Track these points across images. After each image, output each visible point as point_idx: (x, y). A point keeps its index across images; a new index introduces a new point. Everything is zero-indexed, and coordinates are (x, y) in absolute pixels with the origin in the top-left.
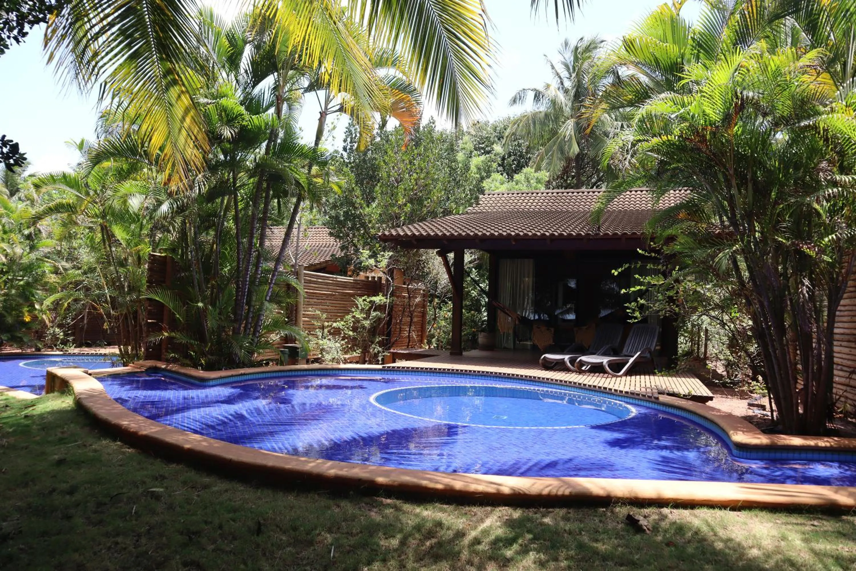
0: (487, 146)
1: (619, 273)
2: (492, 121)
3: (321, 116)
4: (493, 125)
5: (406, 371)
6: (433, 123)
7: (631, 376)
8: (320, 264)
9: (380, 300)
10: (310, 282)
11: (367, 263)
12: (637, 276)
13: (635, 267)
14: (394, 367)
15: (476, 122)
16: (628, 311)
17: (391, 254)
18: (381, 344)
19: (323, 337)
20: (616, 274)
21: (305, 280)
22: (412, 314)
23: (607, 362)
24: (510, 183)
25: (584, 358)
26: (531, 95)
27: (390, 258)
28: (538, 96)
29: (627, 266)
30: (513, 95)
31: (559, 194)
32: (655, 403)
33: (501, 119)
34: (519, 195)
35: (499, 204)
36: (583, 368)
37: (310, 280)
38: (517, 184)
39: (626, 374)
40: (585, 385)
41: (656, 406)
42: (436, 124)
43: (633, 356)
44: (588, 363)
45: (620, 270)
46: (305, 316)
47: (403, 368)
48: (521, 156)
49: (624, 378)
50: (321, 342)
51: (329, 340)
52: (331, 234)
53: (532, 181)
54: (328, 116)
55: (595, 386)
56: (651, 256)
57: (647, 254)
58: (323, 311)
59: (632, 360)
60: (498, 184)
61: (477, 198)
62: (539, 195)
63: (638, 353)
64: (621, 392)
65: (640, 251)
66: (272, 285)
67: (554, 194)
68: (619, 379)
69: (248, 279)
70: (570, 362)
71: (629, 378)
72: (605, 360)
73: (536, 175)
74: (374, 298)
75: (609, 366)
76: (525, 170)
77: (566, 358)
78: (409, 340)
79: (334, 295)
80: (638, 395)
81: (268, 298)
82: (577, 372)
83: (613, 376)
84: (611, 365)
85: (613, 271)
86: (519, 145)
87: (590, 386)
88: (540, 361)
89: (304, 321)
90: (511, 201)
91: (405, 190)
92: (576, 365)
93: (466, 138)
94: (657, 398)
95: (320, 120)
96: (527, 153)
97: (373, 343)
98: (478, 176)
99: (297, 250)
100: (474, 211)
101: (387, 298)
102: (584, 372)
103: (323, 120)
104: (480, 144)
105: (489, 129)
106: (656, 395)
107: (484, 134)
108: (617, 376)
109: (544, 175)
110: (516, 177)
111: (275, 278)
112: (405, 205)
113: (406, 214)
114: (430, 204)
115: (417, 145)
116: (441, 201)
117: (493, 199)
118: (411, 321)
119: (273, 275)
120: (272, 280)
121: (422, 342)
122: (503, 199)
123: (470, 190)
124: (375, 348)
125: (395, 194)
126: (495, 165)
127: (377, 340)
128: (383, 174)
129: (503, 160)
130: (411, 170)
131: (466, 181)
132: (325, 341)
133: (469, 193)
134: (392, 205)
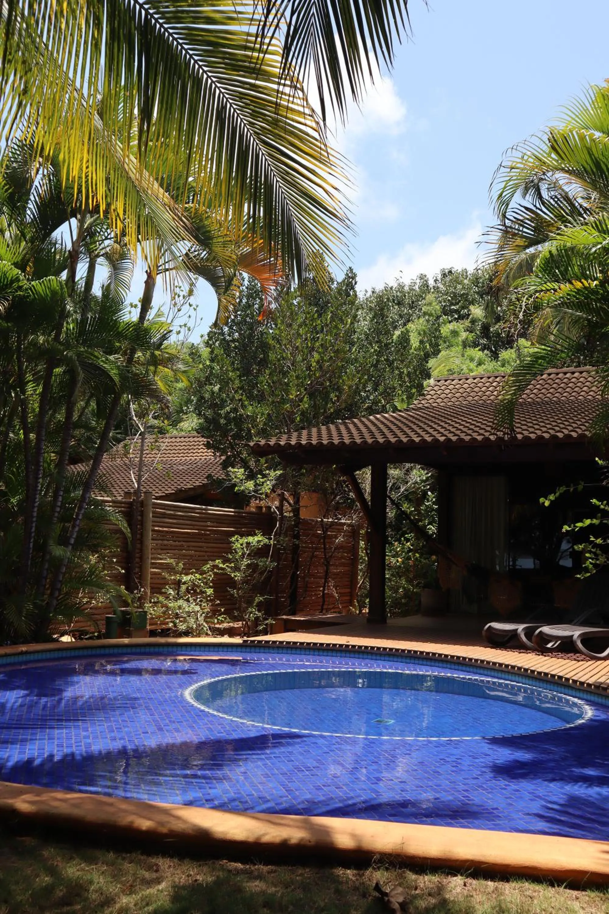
0: (463, 308)
2: (471, 270)
3: (149, 276)
4: (473, 275)
5: (278, 647)
6: (353, 278)
8: (195, 488)
9: (259, 541)
10: (164, 515)
11: (242, 488)
12: (594, 501)
14: (260, 642)
15: (447, 271)
17: (279, 472)
18: (260, 607)
19: (178, 597)
20: (547, 503)
21: (154, 512)
22: (328, 562)
23: (580, 636)
25: (546, 629)
27: (278, 478)
29: (563, 488)
31: (552, 376)
34: (490, 380)
35: (458, 395)
36: (549, 645)
37: (164, 514)
38: (503, 365)
40: (533, 672)
42: (357, 279)
44: (557, 638)
45: (552, 497)
46: (154, 566)
47: (274, 642)
51: (188, 600)
52: (208, 446)
54: (158, 277)
55: (546, 674)
58: (179, 558)
60: (473, 365)
61: (420, 387)
65: (600, 462)
66: (78, 522)
68: (600, 662)
69: (35, 514)
70: (526, 635)
72: (577, 632)
74: (250, 539)
77: (520, 628)
78: (324, 601)
79: (202, 534)
80: (605, 689)
81: (72, 541)
83: (591, 658)
87: (540, 673)
88: (484, 633)
89: (152, 573)
90: (476, 389)
91: (298, 377)
92: (533, 639)
95: (147, 282)
99: (140, 470)
100: (420, 406)
101: (270, 539)
103: (151, 282)
104: (452, 304)
105: (466, 281)
107: (460, 289)
108: (598, 659)
111: (82, 512)
112: (301, 400)
113: (303, 414)
114: (338, 397)
115: (322, 310)
116: (357, 392)
117: (451, 387)
118: (327, 572)
119: (80, 508)
120: (78, 515)
121: (351, 603)
122: (466, 386)
123: (409, 374)
124: (251, 613)
125: (287, 384)
126: (471, 337)
127: (257, 600)
128: (272, 356)
129: (485, 328)
130: (313, 349)
131: (402, 361)
132: (181, 602)
133: (407, 379)
134: (283, 401)
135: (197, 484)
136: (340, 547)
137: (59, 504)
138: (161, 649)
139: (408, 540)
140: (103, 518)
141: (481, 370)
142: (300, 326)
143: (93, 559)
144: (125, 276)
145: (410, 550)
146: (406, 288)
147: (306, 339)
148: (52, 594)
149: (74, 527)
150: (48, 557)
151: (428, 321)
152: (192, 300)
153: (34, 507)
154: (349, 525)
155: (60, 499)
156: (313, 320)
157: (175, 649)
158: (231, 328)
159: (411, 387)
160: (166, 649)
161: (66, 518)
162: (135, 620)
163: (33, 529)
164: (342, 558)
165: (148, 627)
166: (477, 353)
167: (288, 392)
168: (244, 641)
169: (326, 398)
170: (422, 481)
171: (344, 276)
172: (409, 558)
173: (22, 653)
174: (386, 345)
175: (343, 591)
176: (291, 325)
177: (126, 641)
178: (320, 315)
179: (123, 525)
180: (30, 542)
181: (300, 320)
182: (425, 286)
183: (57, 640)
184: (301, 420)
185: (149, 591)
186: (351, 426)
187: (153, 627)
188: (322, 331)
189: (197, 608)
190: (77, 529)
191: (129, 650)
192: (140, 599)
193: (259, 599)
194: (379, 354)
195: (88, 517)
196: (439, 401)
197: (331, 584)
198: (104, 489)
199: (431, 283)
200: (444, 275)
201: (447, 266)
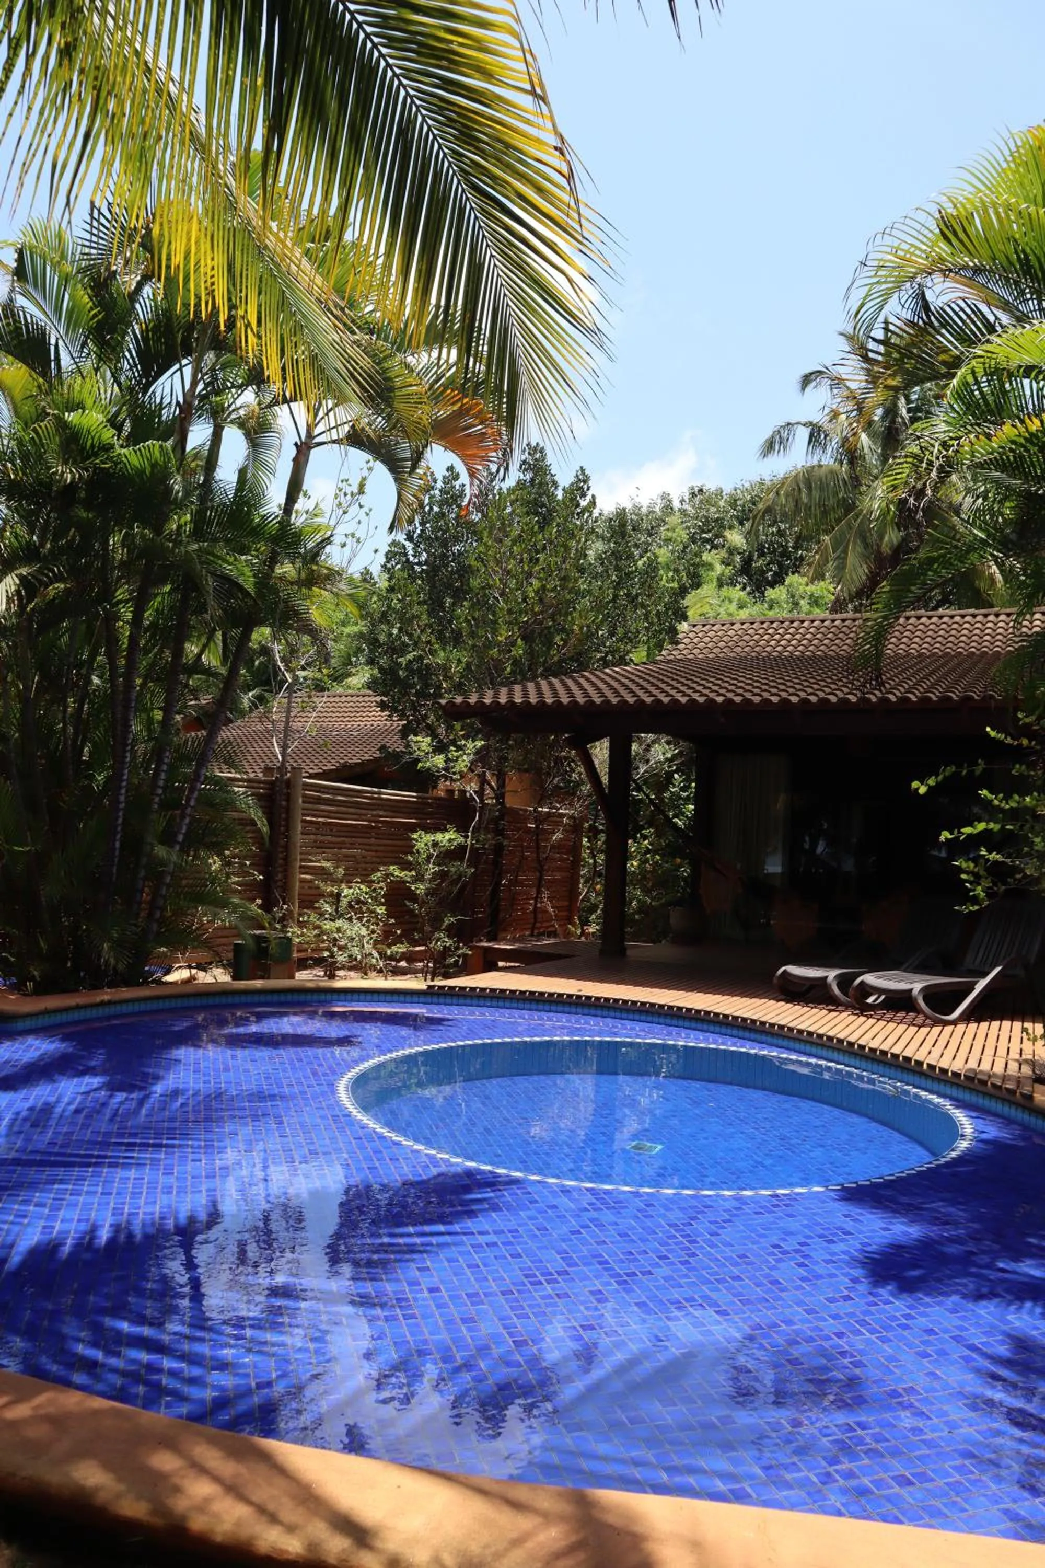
0: (717, 536)
1: (930, 787)
2: (728, 489)
3: (299, 451)
4: (731, 495)
5: (478, 996)
6: (585, 482)
7: (979, 1021)
8: (363, 764)
9: (450, 840)
10: (319, 801)
11: (428, 764)
12: (985, 793)
13: (971, 773)
14: (452, 988)
15: (696, 489)
16: (964, 876)
17: (479, 744)
18: (451, 931)
19: (337, 915)
20: (923, 790)
21: (304, 796)
22: (542, 867)
23: (922, 990)
24: (758, 605)
25: (870, 979)
26: (803, 434)
27: (478, 752)
28: (816, 435)
29: (951, 769)
30: (768, 434)
31: (847, 623)
32: (1024, 1108)
33: (747, 485)
34: (765, 626)
35: (721, 644)
36: (870, 1000)
37: (319, 798)
38: (771, 608)
39: (967, 1018)
40: (862, 1047)
41: (1026, 1117)
42: (591, 483)
43: (984, 975)
44: (880, 991)
45: (932, 782)
46: (306, 870)
47: (473, 989)
48: (785, 554)
49: (961, 1027)
50: (328, 926)
51: (350, 919)
52: (383, 706)
53: (802, 602)
54: (313, 451)
55: (884, 1053)
56: (1020, 745)
57: (1009, 740)
58: (337, 861)
59: (981, 984)
60: (733, 607)
61: (673, 631)
62: (806, 624)
63: (997, 970)
64: (944, 1071)
65: (993, 734)
66: (189, 810)
67: (837, 623)
68: (948, 1029)
69: (122, 798)
70: (839, 985)
71: (973, 1026)
72: (916, 985)
73: (811, 588)
74: (439, 837)
75: (925, 999)
76: (791, 579)
77: (832, 974)
78: (535, 918)
79: (373, 828)
80: (983, 1083)
81: (180, 838)
82: (854, 1008)
83: (937, 1022)
84: (930, 994)
85: (915, 784)
86: (781, 533)
87: (873, 1050)
88: (775, 981)
89: (303, 881)
90: (746, 638)
91: (510, 612)
92: (851, 991)
93: (674, 520)
94: (1030, 1098)
95: (295, 460)
96: (796, 547)
97: (437, 929)
98: (675, 585)
99: (286, 736)
100: (671, 657)
101: (466, 837)
102: (872, 1007)
103: (302, 459)
104: (703, 532)
105: (722, 503)
106: (1026, 1089)
107: (713, 512)
108: (946, 1023)
109: (826, 589)
110: (771, 593)
111: (196, 794)
112: (514, 644)
113: (516, 662)
114: (566, 642)
115: (545, 522)
116: (590, 635)
117: (711, 634)
118: (540, 879)
119: (192, 790)
120: (188, 800)
121: (570, 921)
122: (731, 633)
123: (658, 614)
124: (438, 940)
125: (495, 622)
126: (729, 571)
127: (446, 923)
128: (475, 583)
129: (747, 562)
130: (530, 575)
131: (650, 596)
132: (339, 923)
133: (656, 620)
134: (488, 645)
135: (367, 757)
136: (558, 846)
137: (161, 783)
138: (309, 997)
139: (645, 837)
140: (230, 804)
141: (744, 614)
142: (514, 542)
143: (215, 863)
144: (269, 456)
145: (648, 851)
146: (644, 510)
147: (521, 561)
148: (150, 915)
149: (183, 817)
150: (144, 860)
151: (673, 552)
152: (363, 499)
153: (120, 788)
154: (571, 817)
155: (163, 776)
156: (533, 534)
157: (329, 997)
158: (417, 545)
159: (660, 632)
160: (315, 997)
161: (172, 804)
162: (273, 948)
163: (120, 821)
164: (562, 860)
165: (295, 955)
166: (737, 593)
167: (495, 632)
168: (430, 987)
169: (550, 644)
170: (667, 759)
171: (572, 479)
172: (647, 861)
173: (102, 1004)
174: (628, 575)
175: (560, 904)
176: (501, 541)
177: (258, 984)
178: (542, 529)
179: (256, 814)
180: (115, 840)
181: (516, 533)
182: (668, 508)
183: (159, 982)
184: (513, 672)
185: (296, 910)
186: (582, 680)
187: (302, 955)
188: (544, 548)
189: (364, 931)
190: (187, 820)
191: (262, 998)
192: (282, 920)
193: (449, 920)
194: (618, 586)
195: (207, 802)
196: (696, 651)
197: (546, 894)
198: (231, 763)
199: (676, 505)
200: (693, 495)
201: (697, 484)
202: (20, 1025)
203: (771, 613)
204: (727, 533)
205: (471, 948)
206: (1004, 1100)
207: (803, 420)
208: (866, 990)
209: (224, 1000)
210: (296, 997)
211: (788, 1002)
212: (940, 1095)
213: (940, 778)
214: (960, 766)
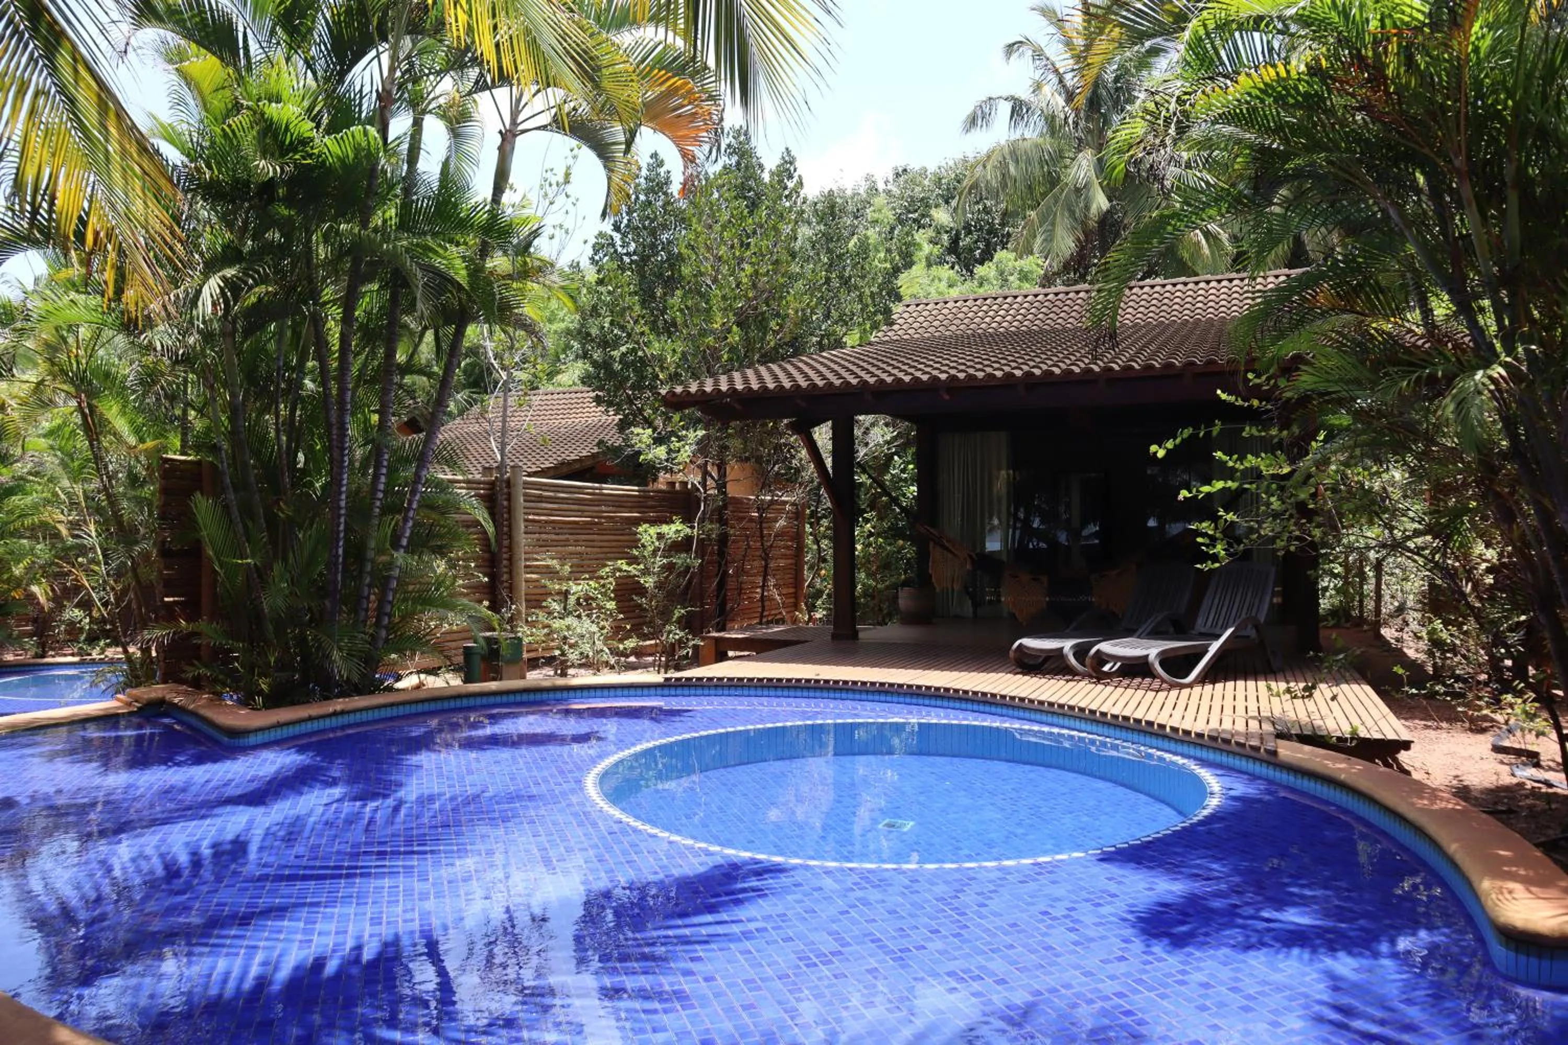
0: (923, 216)
1: (1169, 451)
2: (932, 168)
3: (503, 140)
4: (935, 174)
5: (716, 686)
6: (791, 163)
7: (1214, 682)
8: (580, 460)
9: (678, 531)
10: (540, 499)
11: (650, 456)
12: (1218, 455)
14: (689, 679)
15: (900, 170)
16: (1200, 540)
17: (701, 433)
18: (682, 623)
19: (566, 613)
20: (1161, 453)
21: (525, 495)
22: (766, 555)
23: (1158, 655)
24: (968, 284)
25: (1106, 647)
26: (1005, 109)
27: (699, 442)
28: (1019, 109)
29: (1187, 432)
30: (969, 110)
31: (1060, 296)
32: (1269, 763)
33: (951, 163)
34: (978, 303)
35: (936, 323)
36: (1106, 668)
37: (540, 496)
38: (981, 285)
39: (1203, 679)
40: (1104, 714)
41: (1271, 772)
42: (797, 164)
43: (1218, 637)
44: (1115, 658)
45: (1170, 445)
46: (531, 569)
47: (710, 679)
48: (992, 231)
49: (1197, 689)
50: (557, 624)
51: (579, 617)
52: (598, 400)
53: (1011, 278)
54: (519, 139)
55: (1126, 718)
56: (1251, 406)
57: (1240, 402)
58: (562, 559)
59: (1215, 647)
60: (943, 286)
61: (887, 312)
62: (1019, 299)
63: (1229, 631)
64: (1187, 733)
65: (1224, 396)
66: (411, 514)
67: (1050, 297)
68: (1186, 691)
69: (343, 504)
70: (1074, 655)
71: (1208, 687)
72: (1152, 650)
73: (1020, 263)
74: (665, 529)
75: (1162, 664)
76: (1000, 255)
77: (1067, 645)
78: (763, 607)
79: (595, 524)
80: (1227, 741)
81: (404, 542)
82: (1091, 677)
83: (1172, 686)
84: (1165, 659)
85: (1154, 448)
86: (986, 211)
87: (1115, 717)
88: (1011, 654)
89: (527, 581)
90: (961, 315)
91: (724, 298)
92: (1088, 661)
93: (880, 200)
94: (1274, 753)
95: (501, 148)
96: (1003, 225)
97: (668, 621)
98: (888, 265)
99: (503, 435)
100: (888, 338)
101: (692, 527)
102: (1109, 675)
103: (508, 148)
104: (909, 212)
105: (926, 182)
106: (1270, 745)
107: (918, 192)
108: (1182, 686)
109: (1034, 264)
110: (979, 270)
111: (417, 497)
112: (729, 331)
113: (732, 349)
114: (781, 326)
115: (753, 206)
116: (805, 320)
117: (925, 313)
118: (766, 567)
119: (413, 492)
120: (410, 502)
121: (796, 607)
122: (945, 311)
123: (872, 295)
124: (670, 632)
125: (708, 310)
126: (937, 250)
127: (677, 614)
128: (686, 271)
129: (955, 241)
130: (741, 260)
131: (863, 277)
132: (570, 620)
133: (869, 301)
134: (703, 333)
135: (585, 453)
136: (781, 534)
137: (382, 487)
138: (545, 696)
139: (867, 521)
140: (453, 506)
141: (954, 293)
142: (724, 227)
143: (440, 566)
144: (471, 146)
145: (871, 534)
146: (849, 193)
147: (732, 247)
148: (378, 624)
149: (405, 520)
150: (369, 568)
151: (880, 233)
152: (569, 189)
153: (340, 493)
154: (793, 504)
155: (383, 479)
156: (743, 218)
157: (565, 694)
158: (624, 235)
159: (875, 314)
160: (551, 695)
161: (393, 508)
162: (505, 652)
163: (342, 527)
164: (787, 548)
165: (525, 656)
166: (945, 272)
167: (709, 320)
168: (667, 679)
169: (764, 328)
170: (888, 443)
171: (778, 161)
172: (870, 545)
173: (335, 714)
174: (840, 257)
175: (785, 591)
176: (710, 227)
177: (493, 685)
178: (751, 213)
179: (481, 515)
180: (337, 547)
181: (725, 217)
182: (873, 190)
183: (390, 689)
184: (730, 359)
185: (523, 610)
186: (801, 365)
187: (532, 655)
188: (755, 233)
189: (594, 628)
190: (410, 524)
191: (498, 699)
192: (511, 620)
193: (679, 612)
194: (830, 267)
195: (428, 505)
196: (911, 331)
197: (772, 582)
198: (451, 463)
199: (881, 186)
200: (898, 175)
201: (900, 164)
202: (252, 740)
203: (981, 290)
204: (934, 212)
205: (703, 639)
206: (1248, 757)
207: (1005, 95)
208: (1101, 658)
209: (458, 703)
210: (532, 697)
211: (1024, 674)
212: (1184, 756)
213: (1178, 440)
214: (1197, 428)
